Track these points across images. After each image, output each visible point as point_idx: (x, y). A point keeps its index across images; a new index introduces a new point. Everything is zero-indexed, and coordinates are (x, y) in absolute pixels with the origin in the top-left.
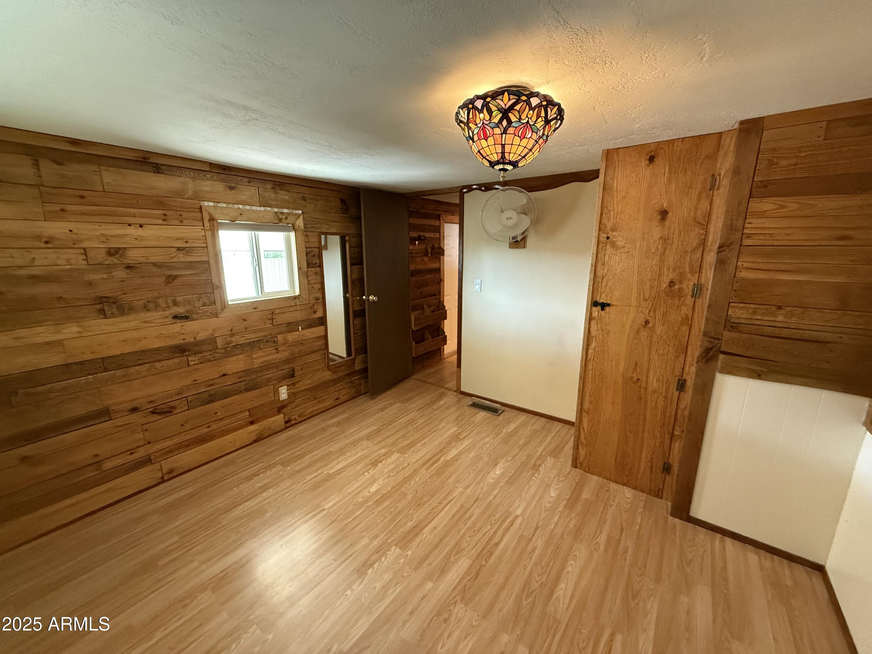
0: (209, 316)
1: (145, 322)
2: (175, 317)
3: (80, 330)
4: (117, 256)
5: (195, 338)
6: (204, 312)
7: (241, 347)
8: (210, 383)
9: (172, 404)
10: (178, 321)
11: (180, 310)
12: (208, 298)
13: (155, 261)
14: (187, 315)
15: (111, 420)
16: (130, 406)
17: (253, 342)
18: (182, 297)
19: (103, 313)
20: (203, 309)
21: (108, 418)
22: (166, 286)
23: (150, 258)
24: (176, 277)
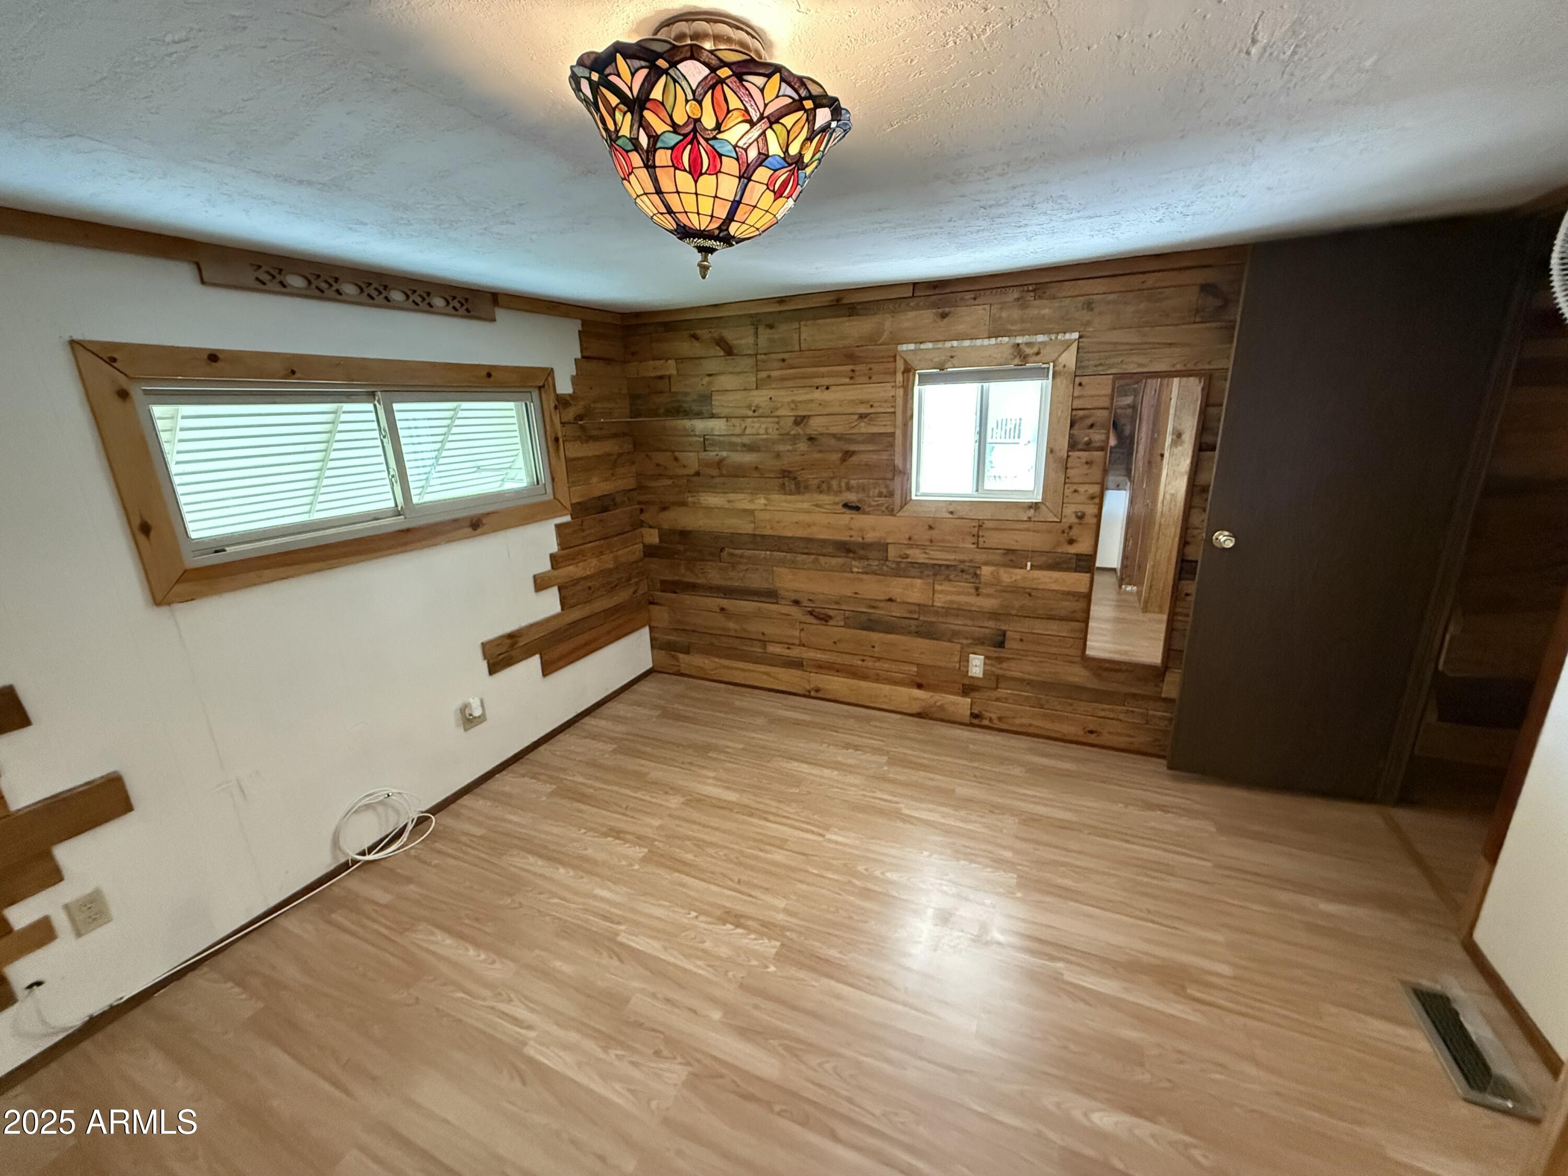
0: (883, 512)
1: (817, 505)
2: (846, 506)
3: (766, 502)
4: (802, 425)
5: (863, 538)
6: (878, 505)
7: (919, 568)
8: (874, 604)
9: (831, 613)
10: (849, 511)
11: (852, 497)
12: (887, 487)
13: (834, 432)
14: (860, 506)
15: (777, 603)
16: (794, 596)
17: (940, 565)
18: (856, 481)
19: (783, 489)
20: (878, 501)
21: (775, 601)
22: (841, 464)
23: (830, 428)
24: (854, 453)
